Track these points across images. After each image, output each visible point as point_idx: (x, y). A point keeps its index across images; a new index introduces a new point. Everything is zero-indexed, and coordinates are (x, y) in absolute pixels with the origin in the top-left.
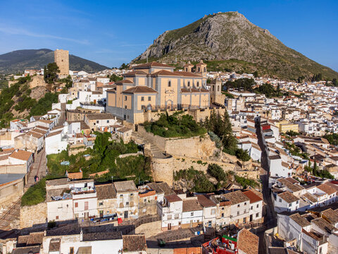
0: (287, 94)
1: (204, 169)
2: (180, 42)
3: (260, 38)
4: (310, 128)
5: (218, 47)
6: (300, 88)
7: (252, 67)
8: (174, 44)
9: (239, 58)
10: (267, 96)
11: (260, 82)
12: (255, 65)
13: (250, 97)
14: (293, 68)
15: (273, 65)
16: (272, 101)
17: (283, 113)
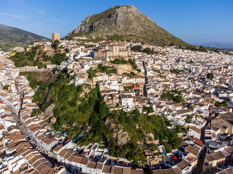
0: (157, 53)
1: (129, 73)
2: (100, 23)
3: (144, 21)
4: (165, 67)
5: (122, 28)
6: (163, 50)
7: (141, 39)
8: (96, 24)
9: (134, 34)
10: (148, 54)
11: (144, 47)
12: (142, 38)
13: (140, 54)
14: (161, 39)
15: (151, 38)
16: (150, 56)
17: (154, 61)
